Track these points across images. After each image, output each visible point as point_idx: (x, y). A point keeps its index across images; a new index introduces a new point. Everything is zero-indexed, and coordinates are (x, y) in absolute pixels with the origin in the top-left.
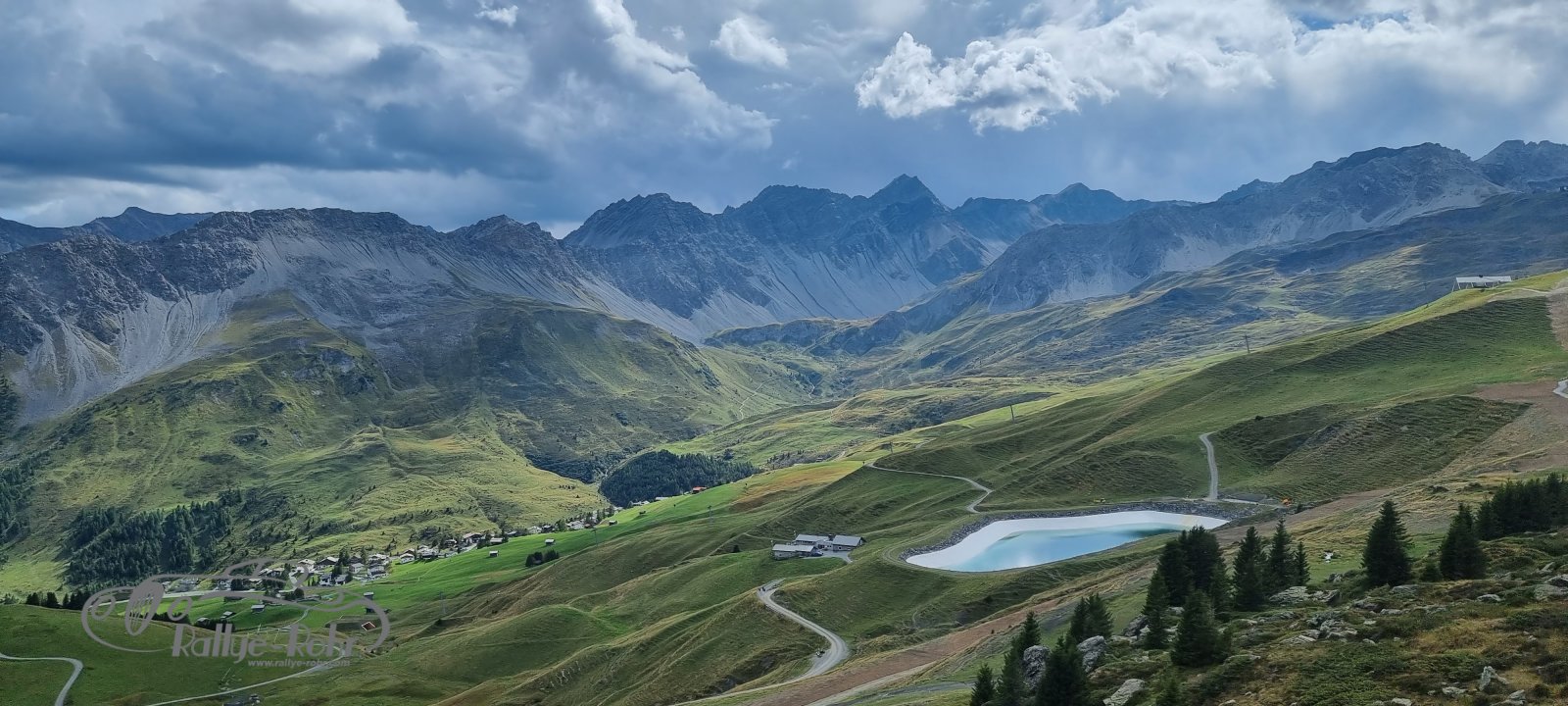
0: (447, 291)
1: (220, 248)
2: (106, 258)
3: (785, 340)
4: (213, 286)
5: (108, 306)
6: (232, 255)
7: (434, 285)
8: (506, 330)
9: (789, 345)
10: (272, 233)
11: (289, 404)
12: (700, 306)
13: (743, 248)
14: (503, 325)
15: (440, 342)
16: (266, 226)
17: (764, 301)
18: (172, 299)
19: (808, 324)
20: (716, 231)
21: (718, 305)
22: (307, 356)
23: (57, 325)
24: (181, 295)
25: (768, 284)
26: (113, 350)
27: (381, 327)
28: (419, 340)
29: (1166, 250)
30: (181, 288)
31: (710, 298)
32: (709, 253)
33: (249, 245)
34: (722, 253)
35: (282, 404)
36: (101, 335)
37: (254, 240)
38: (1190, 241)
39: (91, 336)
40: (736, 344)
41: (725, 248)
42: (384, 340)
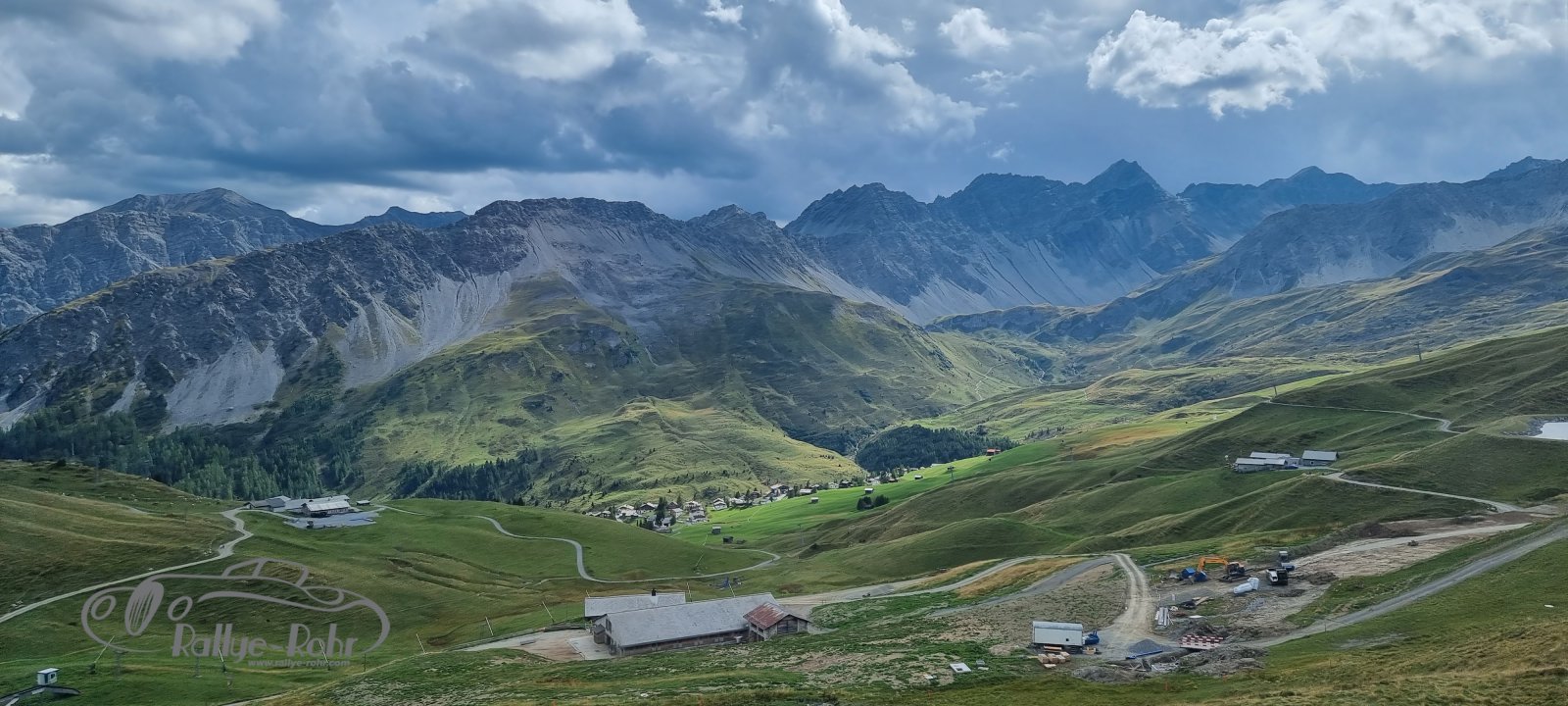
0: (691, 275)
1: (497, 233)
3: (1007, 327)
4: (493, 268)
5: (409, 285)
6: (507, 241)
7: (679, 268)
8: (749, 310)
9: (1012, 332)
10: (539, 221)
11: (567, 375)
12: (917, 294)
13: (957, 236)
14: (746, 305)
15: (692, 321)
16: (534, 214)
17: (980, 289)
18: (460, 280)
19: (1031, 311)
20: (930, 220)
21: (935, 292)
22: (579, 332)
23: (369, 302)
24: (467, 276)
25: (983, 272)
26: (415, 325)
29: (1434, 230)
30: (467, 270)
31: (926, 286)
32: (923, 240)
33: (521, 232)
34: (937, 241)
35: (561, 375)
37: (525, 227)
38: (1461, 221)
39: (397, 312)
40: (957, 330)
41: (939, 236)
42: (643, 320)
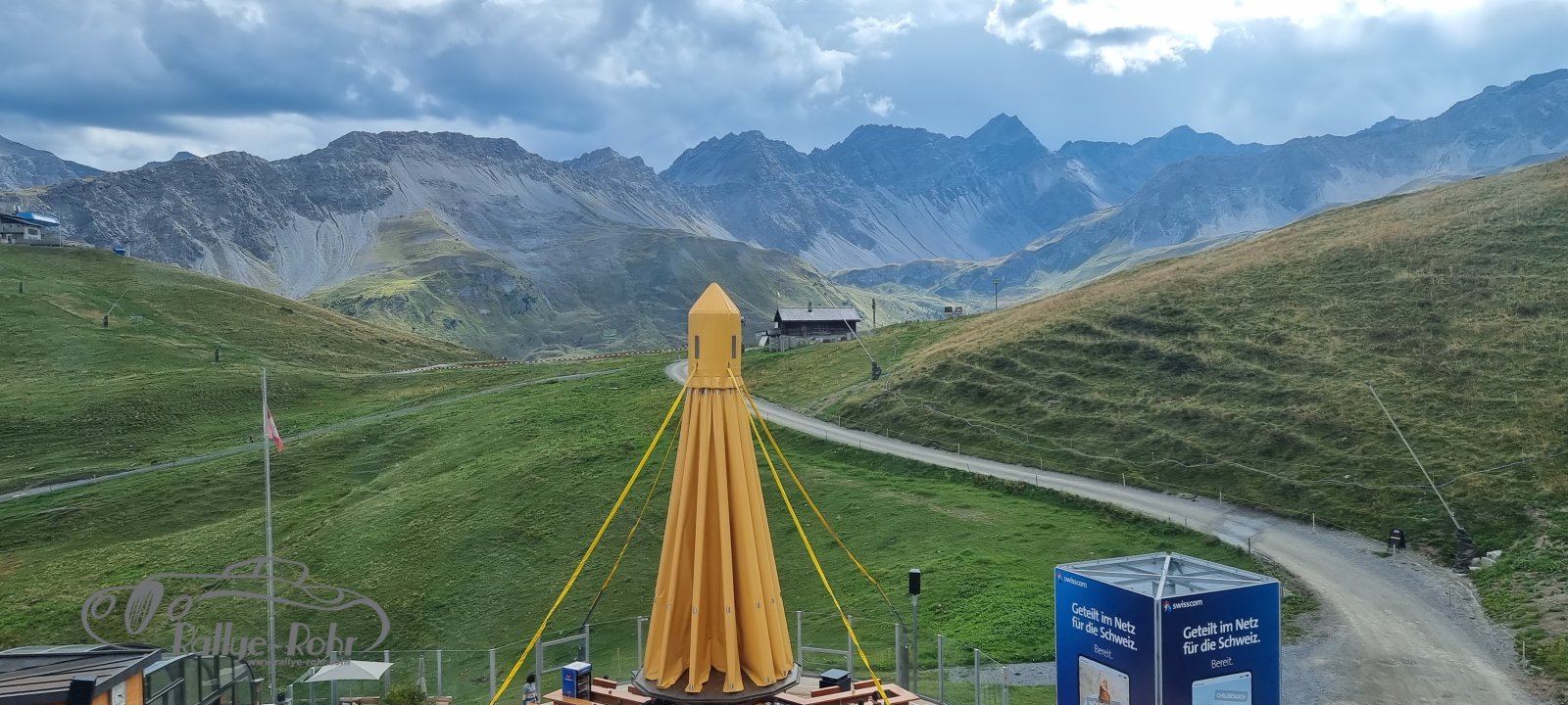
1: (357, 168)
2: (250, 175)
3: (905, 281)
4: (355, 206)
5: (259, 223)
6: (369, 176)
9: (911, 286)
10: (401, 156)
13: (842, 190)
16: (395, 148)
17: (870, 244)
18: (318, 219)
19: (929, 265)
21: (824, 247)
22: (469, 275)
23: (215, 241)
24: (325, 215)
26: (271, 267)
27: (524, 251)
28: (567, 265)
29: (1323, 182)
30: (324, 208)
31: (814, 240)
32: (808, 193)
34: (821, 194)
35: (453, 322)
36: (259, 252)
37: (386, 162)
38: (1347, 172)
39: (248, 253)
41: (822, 188)
42: (534, 265)
